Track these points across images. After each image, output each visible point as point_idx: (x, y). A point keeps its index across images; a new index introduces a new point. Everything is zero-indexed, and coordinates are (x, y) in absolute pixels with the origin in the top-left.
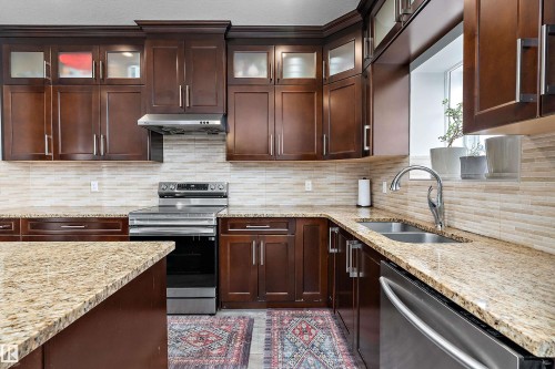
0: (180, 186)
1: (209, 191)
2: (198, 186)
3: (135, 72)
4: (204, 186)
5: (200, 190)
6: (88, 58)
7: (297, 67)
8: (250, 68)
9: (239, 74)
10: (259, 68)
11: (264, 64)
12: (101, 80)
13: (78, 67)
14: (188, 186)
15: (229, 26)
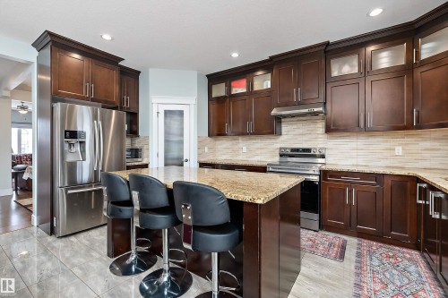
0: (293, 150)
1: (312, 153)
2: (304, 150)
3: (267, 84)
4: (309, 150)
5: (306, 153)
6: (244, 82)
7: (386, 59)
8: (345, 67)
9: (335, 73)
10: (351, 66)
11: (355, 62)
12: (251, 92)
13: (239, 87)
14: (297, 150)
15: (327, 44)
